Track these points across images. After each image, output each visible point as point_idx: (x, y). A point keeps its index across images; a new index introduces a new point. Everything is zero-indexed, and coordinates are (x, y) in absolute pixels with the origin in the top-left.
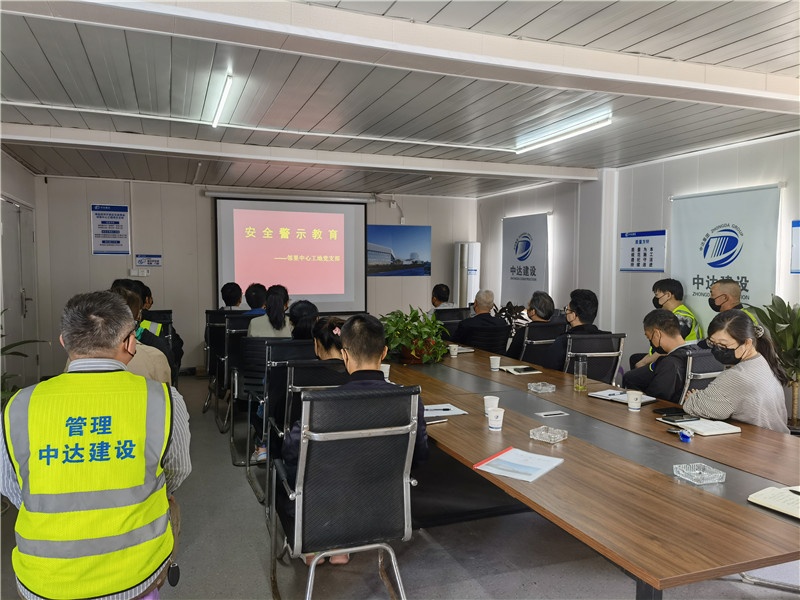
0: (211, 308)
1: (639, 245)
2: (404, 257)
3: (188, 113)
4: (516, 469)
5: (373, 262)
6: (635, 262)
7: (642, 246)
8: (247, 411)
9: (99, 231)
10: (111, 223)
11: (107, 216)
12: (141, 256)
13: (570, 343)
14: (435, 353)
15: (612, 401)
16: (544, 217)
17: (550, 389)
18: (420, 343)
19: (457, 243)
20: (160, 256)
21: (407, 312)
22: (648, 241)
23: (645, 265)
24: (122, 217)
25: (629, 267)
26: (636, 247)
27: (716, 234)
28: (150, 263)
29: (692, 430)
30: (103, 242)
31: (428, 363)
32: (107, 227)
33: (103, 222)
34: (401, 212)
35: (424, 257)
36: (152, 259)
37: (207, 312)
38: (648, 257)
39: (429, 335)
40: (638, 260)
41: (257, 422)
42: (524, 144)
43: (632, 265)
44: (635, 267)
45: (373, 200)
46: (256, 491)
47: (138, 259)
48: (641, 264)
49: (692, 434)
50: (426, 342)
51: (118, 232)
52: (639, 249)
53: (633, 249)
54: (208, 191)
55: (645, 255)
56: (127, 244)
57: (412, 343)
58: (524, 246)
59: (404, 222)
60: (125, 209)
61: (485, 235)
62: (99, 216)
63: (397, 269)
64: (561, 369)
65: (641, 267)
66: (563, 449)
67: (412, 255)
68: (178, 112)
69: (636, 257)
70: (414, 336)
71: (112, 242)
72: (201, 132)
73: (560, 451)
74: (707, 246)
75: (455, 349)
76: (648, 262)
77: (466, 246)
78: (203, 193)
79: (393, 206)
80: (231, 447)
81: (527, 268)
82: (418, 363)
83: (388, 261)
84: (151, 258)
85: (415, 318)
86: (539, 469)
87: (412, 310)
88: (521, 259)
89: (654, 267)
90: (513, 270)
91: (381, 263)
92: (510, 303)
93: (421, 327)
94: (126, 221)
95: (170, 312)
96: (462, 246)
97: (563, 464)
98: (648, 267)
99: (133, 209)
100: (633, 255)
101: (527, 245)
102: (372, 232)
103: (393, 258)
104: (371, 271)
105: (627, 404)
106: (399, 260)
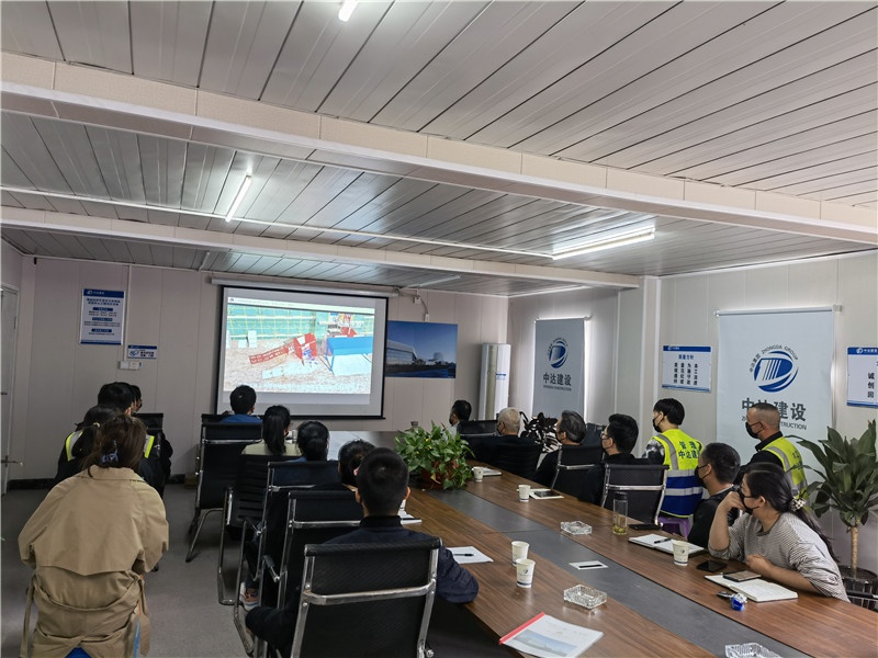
0: (208, 412)
1: (682, 361)
2: (427, 357)
3: (201, 206)
4: (548, 646)
5: (392, 361)
6: (679, 379)
7: (686, 362)
8: (240, 540)
9: (90, 319)
10: (104, 309)
11: (101, 302)
12: (135, 347)
13: (608, 474)
14: (458, 478)
15: (655, 549)
16: (581, 321)
17: (586, 530)
18: (441, 466)
19: (485, 344)
20: (155, 348)
21: (428, 430)
22: (692, 357)
23: (689, 382)
24: (117, 303)
25: (672, 383)
26: (680, 362)
27: (767, 355)
28: (143, 355)
29: (745, 594)
30: (93, 330)
31: (450, 489)
32: (99, 314)
33: (95, 309)
34: (426, 308)
35: (448, 358)
36: (147, 350)
37: (204, 416)
38: (692, 374)
39: (452, 457)
40: (682, 376)
41: (251, 554)
42: (561, 250)
43: (676, 381)
44: (678, 384)
45: (395, 295)
46: (244, 640)
47: (131, 350)
48: (685, 382)
49: (745, 599)
50: (449, 465)
51: (111, 320)
52: (683, 365)
53: (676, 364)
54: (216, 278)
55: (689, 371)
56: (120, 334)
57: (433, 466)
58: (560, 353)
59: (428, 319)
60: (120, 295)
61: (515, 338)
62: (90, 302)
63: (418, 370)
64: (598, 503)
65: (685, 384)
66: (602, 617)
67: (436, 355)
68: (189, 205)
69: (679, 374)
70: (435, 457)
71: (103, 330)
72: (213, 225)
73: (599, 620)
74: (758, 368)
75: (481, 472)
76: (692, 380)
77: (495, 347)
78: (209, 280)
79: (418, 301)
80: (219, 579)
81: (561, 376)
82: (437, 488)
83: (409, 361)
84: (145, 350)
85: (437, 436)
86: (574, 647)
87: (434, 428)
88: (555, 366)
89: (698, 386)
90: (546, 377)
91: (401, 363)
92: (541, 414)
93: (444, 448)
94: (121, 308)
95: (161, 415)
96: (491, 348)
97: (601, 639)
98: (692, 385)
99: (129, 294)
100: (676, 370)
101: (562, 351)
102: (392, 329)
103: (414, 358)
104: (390, 370)
105: (672, 555)
106: (421, 360)
